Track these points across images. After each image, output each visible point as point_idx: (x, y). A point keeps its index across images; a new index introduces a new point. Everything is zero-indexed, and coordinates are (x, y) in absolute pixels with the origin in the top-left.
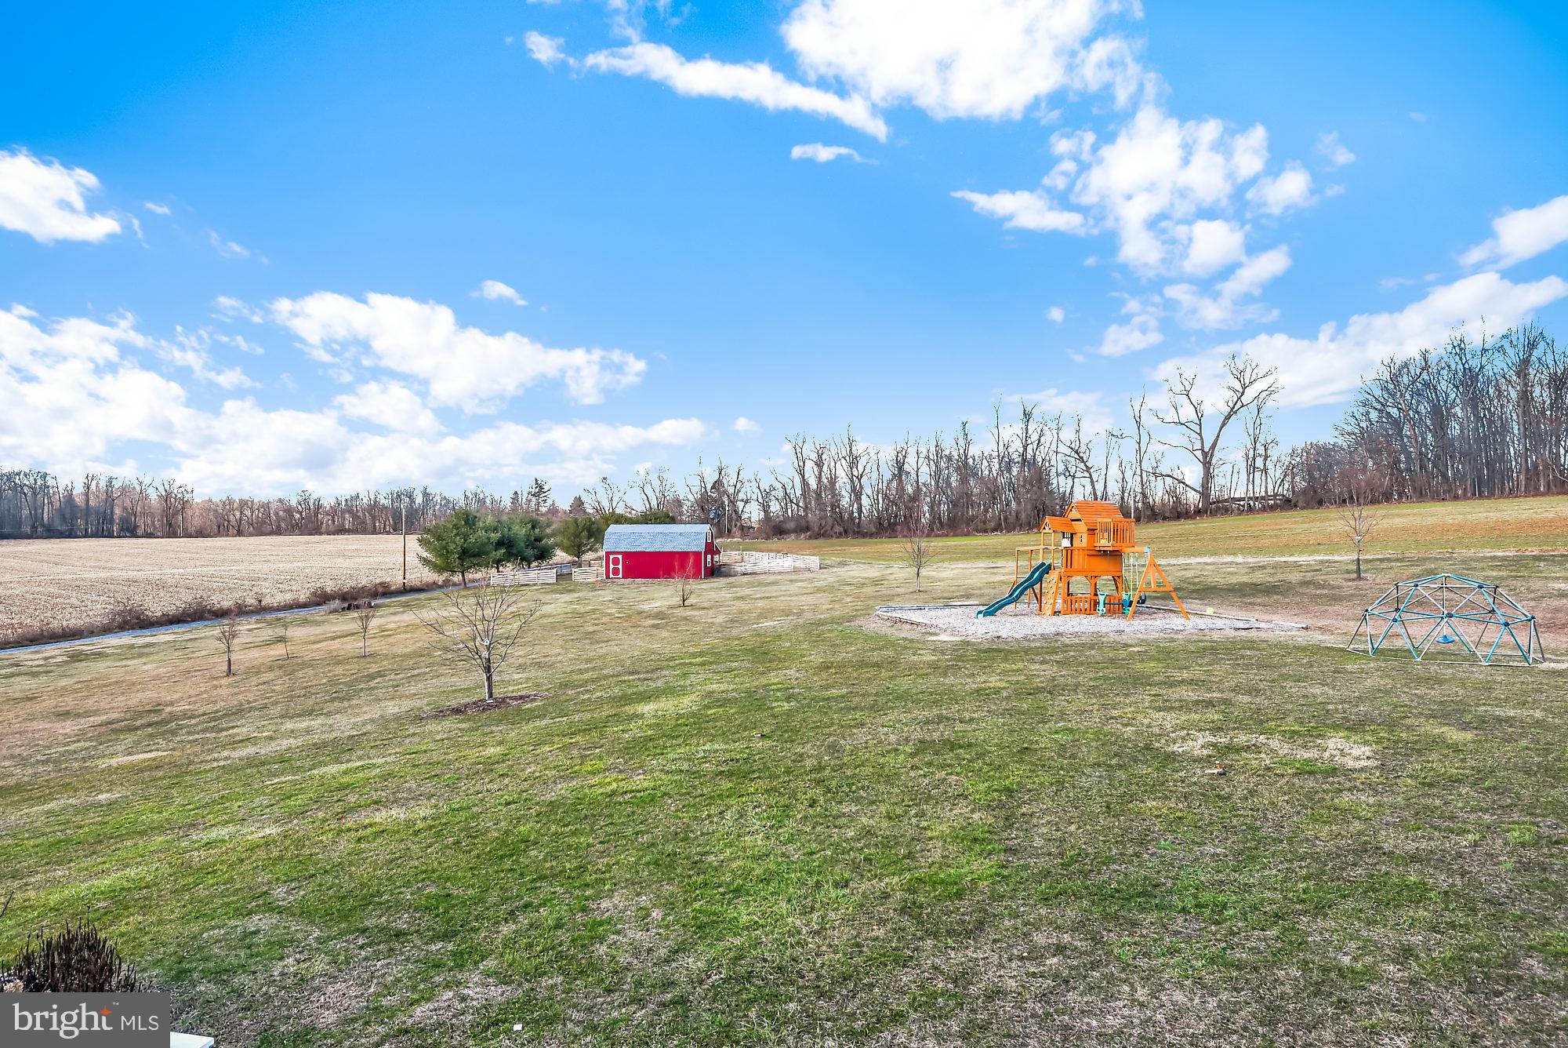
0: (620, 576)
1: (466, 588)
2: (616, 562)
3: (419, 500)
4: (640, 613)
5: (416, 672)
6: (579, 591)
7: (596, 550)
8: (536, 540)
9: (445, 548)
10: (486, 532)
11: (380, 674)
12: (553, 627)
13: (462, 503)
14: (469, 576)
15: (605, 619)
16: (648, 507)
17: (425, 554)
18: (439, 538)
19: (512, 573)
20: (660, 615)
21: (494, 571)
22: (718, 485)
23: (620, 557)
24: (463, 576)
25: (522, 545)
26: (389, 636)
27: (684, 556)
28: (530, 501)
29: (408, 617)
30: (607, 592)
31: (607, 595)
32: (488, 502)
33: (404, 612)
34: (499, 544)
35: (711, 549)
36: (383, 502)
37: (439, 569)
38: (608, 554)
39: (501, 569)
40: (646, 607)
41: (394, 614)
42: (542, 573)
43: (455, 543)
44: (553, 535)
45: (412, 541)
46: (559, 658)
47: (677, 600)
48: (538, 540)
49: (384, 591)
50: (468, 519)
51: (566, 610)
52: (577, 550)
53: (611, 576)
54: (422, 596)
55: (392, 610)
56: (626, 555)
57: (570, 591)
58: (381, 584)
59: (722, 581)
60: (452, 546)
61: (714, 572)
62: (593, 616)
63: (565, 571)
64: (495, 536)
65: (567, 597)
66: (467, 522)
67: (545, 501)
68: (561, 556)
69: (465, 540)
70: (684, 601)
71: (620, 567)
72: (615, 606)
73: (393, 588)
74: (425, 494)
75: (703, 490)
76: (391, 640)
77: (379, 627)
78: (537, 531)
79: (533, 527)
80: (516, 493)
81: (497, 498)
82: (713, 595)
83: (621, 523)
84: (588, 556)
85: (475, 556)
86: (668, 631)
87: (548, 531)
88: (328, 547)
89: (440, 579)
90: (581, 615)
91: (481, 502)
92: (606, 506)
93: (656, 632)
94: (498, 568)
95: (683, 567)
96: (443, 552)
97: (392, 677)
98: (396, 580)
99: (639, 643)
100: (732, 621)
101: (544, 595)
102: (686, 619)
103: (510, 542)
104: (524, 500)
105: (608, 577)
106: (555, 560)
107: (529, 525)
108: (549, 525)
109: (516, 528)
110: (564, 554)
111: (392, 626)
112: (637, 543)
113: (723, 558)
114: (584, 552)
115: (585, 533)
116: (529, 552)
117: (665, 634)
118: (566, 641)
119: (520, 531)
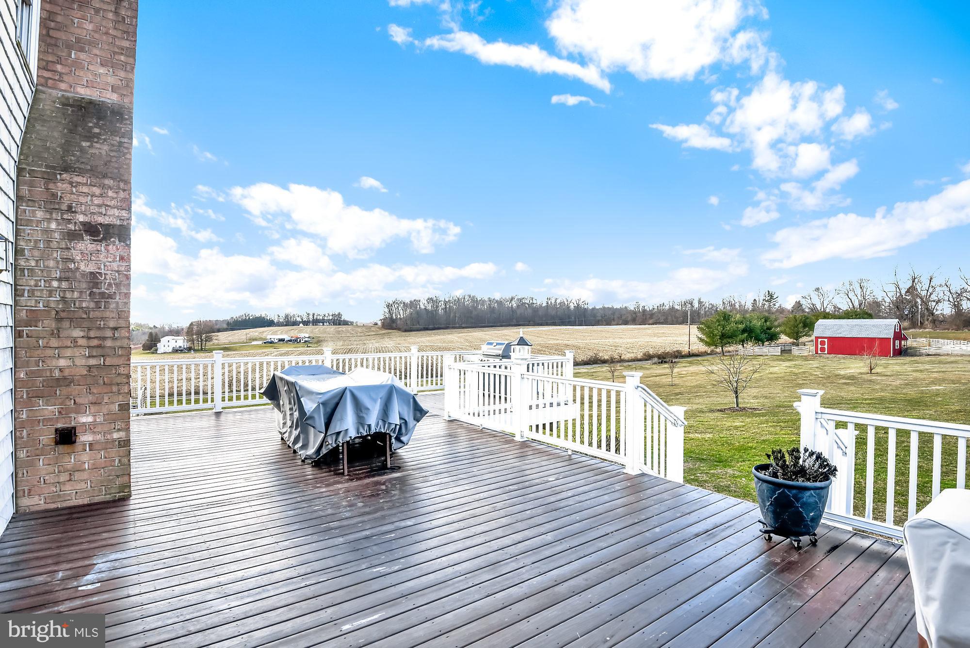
0: (826, 352)
1: (723, 355)
2: (823, 343)
3: (696, 305)
4: (837, 375)
5: (698, 394)
6: (796, 360)
7: (810, 336)
8: (767, 329)
9: (712, 333)
10: (736, 324)
11: (680, 393)
12: (777, 379)
13: (721, 307)
14: (725, 349)
15: (811, 378)
16: (851, 307)
17: (700, 336)
18: (708, 327)
19: (752, 348)
20: (852, 377)
21: (740, 346)
22: (911, 290)
23: (826, 340)
24: (722, 349)
25: (759, 332)
26: (683, 377)
27: (872, 340)
28: (765, 304)
29: (693, 369)
30: (816, 362)
31: (815, 364)
32: (737, 306)
33: (690, 366)
34: (744, 331)
35: (898, 336)
36: (677, 307)
37: (708, 344)
38: (817, 338)
39: (745, 345)
40: (842, 372)
41: (685, 367)
42: (771, 349)
43: (717, 330)
44: (779, 326)
45: (694, 329)
46: (778, 395)
47: (866, 369)
48: (769, 328)
49: (678, 355)
50: (726, 317)
51: (786, 371)
52: (796, 335)
53: (819, 352)
54: (699, 358)
55: (684, 365)
56: (830, 339)
57: (790, 360)
58: (677, 351)
59: (908, 359)
60: (716, 332)
61: (901, 352)
62: (804, 375)
63: (787, 348)
64: (741, 327)
65: (788, 364)
66: (724, 318)
67: (774, 305)
68: (784, 339)
69: (724, 329)
70: (871, 370)
71: (826, 346)
72: (820, 370)
73: (683, 353)
74: (700, 302)
75: (898, 294)
76: (684, 379)
77: (678, 372)
78: (768, 323)
79: (766, 321)
80: (755, 300)
81: (743, 303)
82: (897, 368)
83: (828, 318)
84: (804, 339)
85: (729, 338)
86: (855, 387)
87: (776, 323)
88: (649, 331)
89: (709, 350)
90: (796, 374)
91: (732, 305)
92: (819, 306)
93: (845, 386)
94: (743, 345)
95: (871, 348)
96: (711, 335)
97: (687, 395)
98: (685, 349)
99: (832, 392)
100: (907, 384)
101: (772, 362)
102: (870, 381)
103: (751, 330)
104: (761, 305)
105: (817, 353)
106: (780, 341)
107: (763, 320)
108: (776, 320)
109: (754, 322)
110: (787, 338)
111: (684, 372)
112: (838, 332)
113: (910, 343)
114: (801, 337)
115: (801, 325)
116: (763, 336)
117: (852, 388)
118: (784, 387)
119: (757, 324)
